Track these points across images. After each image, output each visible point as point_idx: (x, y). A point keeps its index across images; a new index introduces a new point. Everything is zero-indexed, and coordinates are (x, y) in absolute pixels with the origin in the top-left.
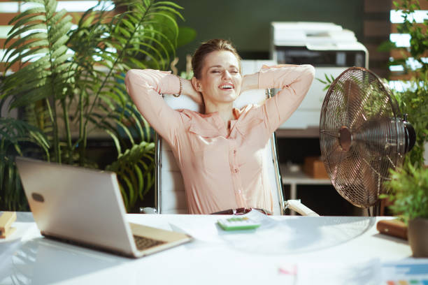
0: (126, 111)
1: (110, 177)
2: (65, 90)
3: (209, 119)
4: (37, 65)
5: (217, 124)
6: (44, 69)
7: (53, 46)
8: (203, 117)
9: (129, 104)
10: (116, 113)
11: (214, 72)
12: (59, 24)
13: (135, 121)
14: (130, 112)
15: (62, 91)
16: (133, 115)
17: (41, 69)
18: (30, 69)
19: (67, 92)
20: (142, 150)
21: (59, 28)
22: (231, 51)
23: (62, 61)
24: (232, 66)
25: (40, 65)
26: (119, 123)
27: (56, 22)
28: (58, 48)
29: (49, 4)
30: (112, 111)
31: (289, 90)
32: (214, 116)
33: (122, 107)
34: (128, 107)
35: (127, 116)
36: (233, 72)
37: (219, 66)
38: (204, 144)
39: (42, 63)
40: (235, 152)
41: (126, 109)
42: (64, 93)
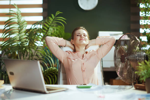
0: (45, 58)
1: (37, 62)
2: (24, 49)
3: (76, 53)
4: (14, 38)
5: (79, 55)
6: (16, 40)
7: (20, 32)
8: (74, 53)
9: (47, 55)
10: (42, 59)
11: (78, 35)
12: (22, 25)
13: (48, 61)
14: (47, 58)
15: (23, 49)
16: (48, 59)
17: (15, 40)
18: (12, 40)
19: (25, 49)
20: (51, 70)
21: (22, 26)
22: (84, 30)
23: (23, 38)
24: (84, 34)
25: (15, 39)
26: (43, 62)
27: (21, 23)
28: (22, 33)
29: (19, 17)
30: (41, 58)
31: (106, 44)
32: (78, 53)
33: (44, 56)
34: (46, 56)
35: (46, 59)
36: (84, 36)
37: (79, 33)
38: (73, 61)
39: (16, 38)
40: (83, 64)
41: (45, 57)
42: (24, 50)
